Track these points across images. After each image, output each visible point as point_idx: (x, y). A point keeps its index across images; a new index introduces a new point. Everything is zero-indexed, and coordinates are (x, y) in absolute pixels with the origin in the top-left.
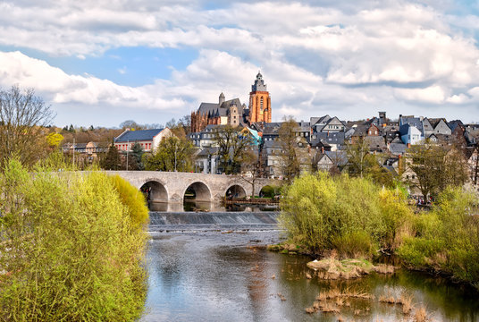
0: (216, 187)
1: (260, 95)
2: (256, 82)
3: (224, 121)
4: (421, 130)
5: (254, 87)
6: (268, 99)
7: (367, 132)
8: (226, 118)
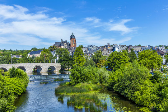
0: (58, 67)
1: (73, 39)
2: (72, 35)
3: (62, 47)
4: (118, 48)
5: (71, 37)
6: (75, 41)
7: (103, 50)
8: (63, 46)
